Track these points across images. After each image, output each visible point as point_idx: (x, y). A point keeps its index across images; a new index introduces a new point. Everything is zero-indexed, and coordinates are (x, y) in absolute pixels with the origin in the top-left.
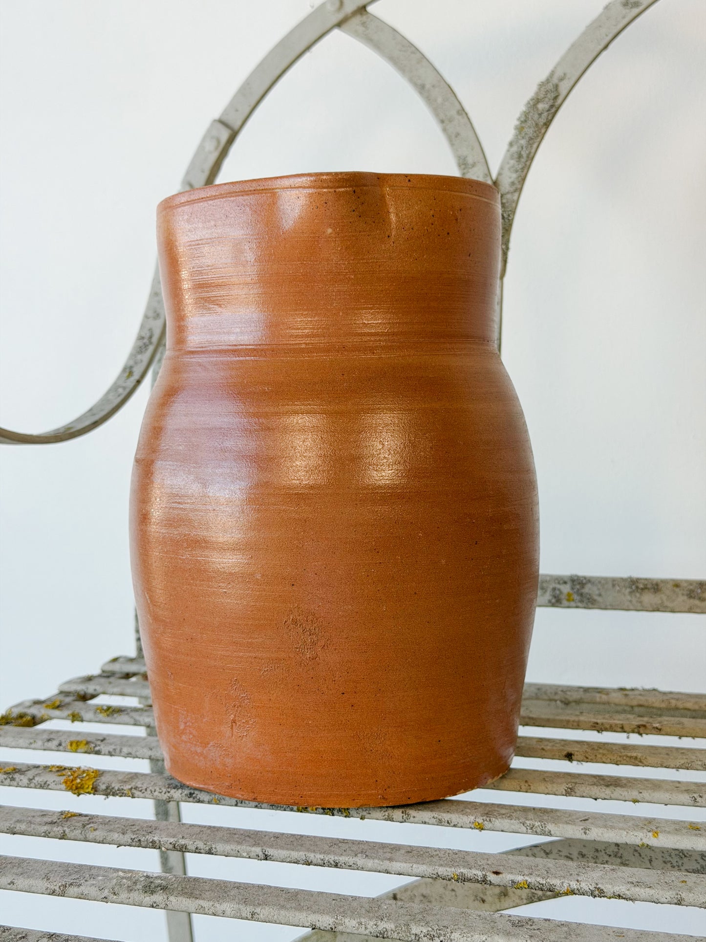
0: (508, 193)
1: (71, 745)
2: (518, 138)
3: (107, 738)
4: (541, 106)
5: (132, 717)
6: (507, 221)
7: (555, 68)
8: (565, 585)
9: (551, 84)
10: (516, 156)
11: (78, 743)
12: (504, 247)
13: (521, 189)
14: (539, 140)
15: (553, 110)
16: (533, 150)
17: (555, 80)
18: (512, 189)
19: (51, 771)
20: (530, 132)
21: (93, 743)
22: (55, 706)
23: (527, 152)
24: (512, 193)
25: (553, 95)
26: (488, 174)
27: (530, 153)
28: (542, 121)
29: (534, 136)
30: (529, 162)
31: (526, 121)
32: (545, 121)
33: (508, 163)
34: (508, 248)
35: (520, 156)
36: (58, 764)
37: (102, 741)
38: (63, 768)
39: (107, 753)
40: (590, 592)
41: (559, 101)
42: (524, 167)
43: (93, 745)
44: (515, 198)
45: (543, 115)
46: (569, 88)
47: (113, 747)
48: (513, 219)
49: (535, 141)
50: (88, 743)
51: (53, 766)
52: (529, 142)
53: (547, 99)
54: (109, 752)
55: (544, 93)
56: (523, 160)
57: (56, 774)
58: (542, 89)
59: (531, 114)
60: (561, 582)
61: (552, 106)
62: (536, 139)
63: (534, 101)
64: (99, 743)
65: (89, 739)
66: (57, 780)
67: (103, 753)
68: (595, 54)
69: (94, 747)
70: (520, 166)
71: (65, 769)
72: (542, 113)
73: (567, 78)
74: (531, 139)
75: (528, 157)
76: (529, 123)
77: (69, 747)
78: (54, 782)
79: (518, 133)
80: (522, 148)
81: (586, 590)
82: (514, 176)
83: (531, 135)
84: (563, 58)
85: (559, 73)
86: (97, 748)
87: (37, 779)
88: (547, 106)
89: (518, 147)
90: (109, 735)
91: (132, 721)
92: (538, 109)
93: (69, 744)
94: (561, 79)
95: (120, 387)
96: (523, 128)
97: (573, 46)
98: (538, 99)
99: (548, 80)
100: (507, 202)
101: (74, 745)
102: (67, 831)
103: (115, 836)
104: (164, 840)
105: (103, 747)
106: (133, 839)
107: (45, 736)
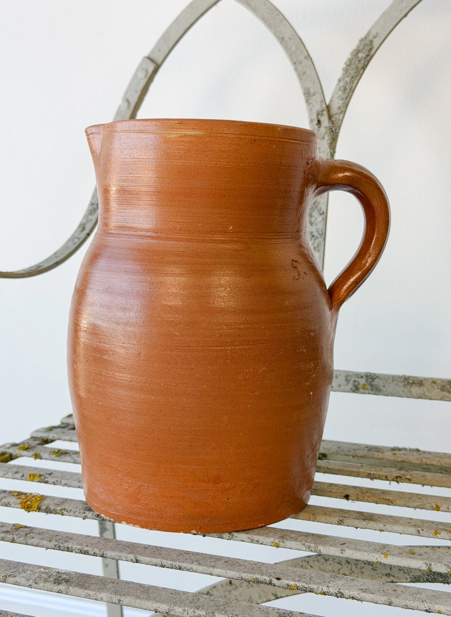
0: (336, 114)
1: (30, 477)
2: (344, 77)
3: (53, 473)
4: (360, 55)
5: (72, 458)
6: (334, 133)
7: (371, 29)
8: (361, 379)
9: (368, 40)
10: (342, 89)
11: (34, 476)
12: (332, 151)
13: (345, 112)
14: (358, 78)
15: (368, 58)
16: (354, 85)
17: (371, 38)
18: (339, 112)
19: (13, 495)
20: (352, 72)
21: (43, 476)
22: (26, 447)
23: (350, 86)
24: (339, 114)
25: (369, 48)
26: (324, 101)
27: (352, 87)
28: (360, 66)
29: (355, 76)
30: (351, 93)
31: (350, 65)
32: (362, 66)
33: (337, 94)
34: (334, 152)
35: (345, 89)
36: (18, 490)
37: (49, 475)
38: (21, 493)
39: (52, 483)
40: (378, 384)
41: (373, 52)
42: (347, 97)
43: (43, 477)
44: (341, 117)
45: (361, 61)
46: (379, 43)
47: (56, 479)
48: (339, 132)
49: (356, 79)
50: (40, 476)
51: (15, 492)
52: (351, 79)
53: (364, 51)
54: (53, 482)
55: (363, 46)
56: (347, 92)
57: (16, 497)
58: (362, 43)
59: (354, 60)
60: (359, 377)
61: (368, 55)
62: (356, 78)
63: (356, 51)
64: (47, 476)
65: (41, 473)
66: (16, 502)
67: (50, 483)
68: (398, 20)
69: (44, 479)
70: (345, 96)
71: (22, 494)
72: (361, 60)
73: (378, 36)
74: (353, 77)
75: (350, 89)
76: (352, 66)
77: (28, 478)
78: (14, 502)
79: (344, 73)
80: (347, 83)
81: (376, 382)
82: (341, 102)
83: (353, 75)
84: (377, 23)
85: (374, 33)
86: (46, 480)
87: (3, 500)
88: (364, 55)
89: (344, 83)
90: (55, 471)
91: (73, 461)
92: (358, 57)
93: (29, 476)
94: (375, 37)
95: (76, 238)
96: (348, 69)
97: (384, 14)
98: (359, 50)
99: (366, 38)
100: (335, 120)
101: (32, 477)
102: (15, 538)
103: (45, 542)
104: (75, 546)
105: (50, 479)
106: (55, 545)
107: (14, 470)
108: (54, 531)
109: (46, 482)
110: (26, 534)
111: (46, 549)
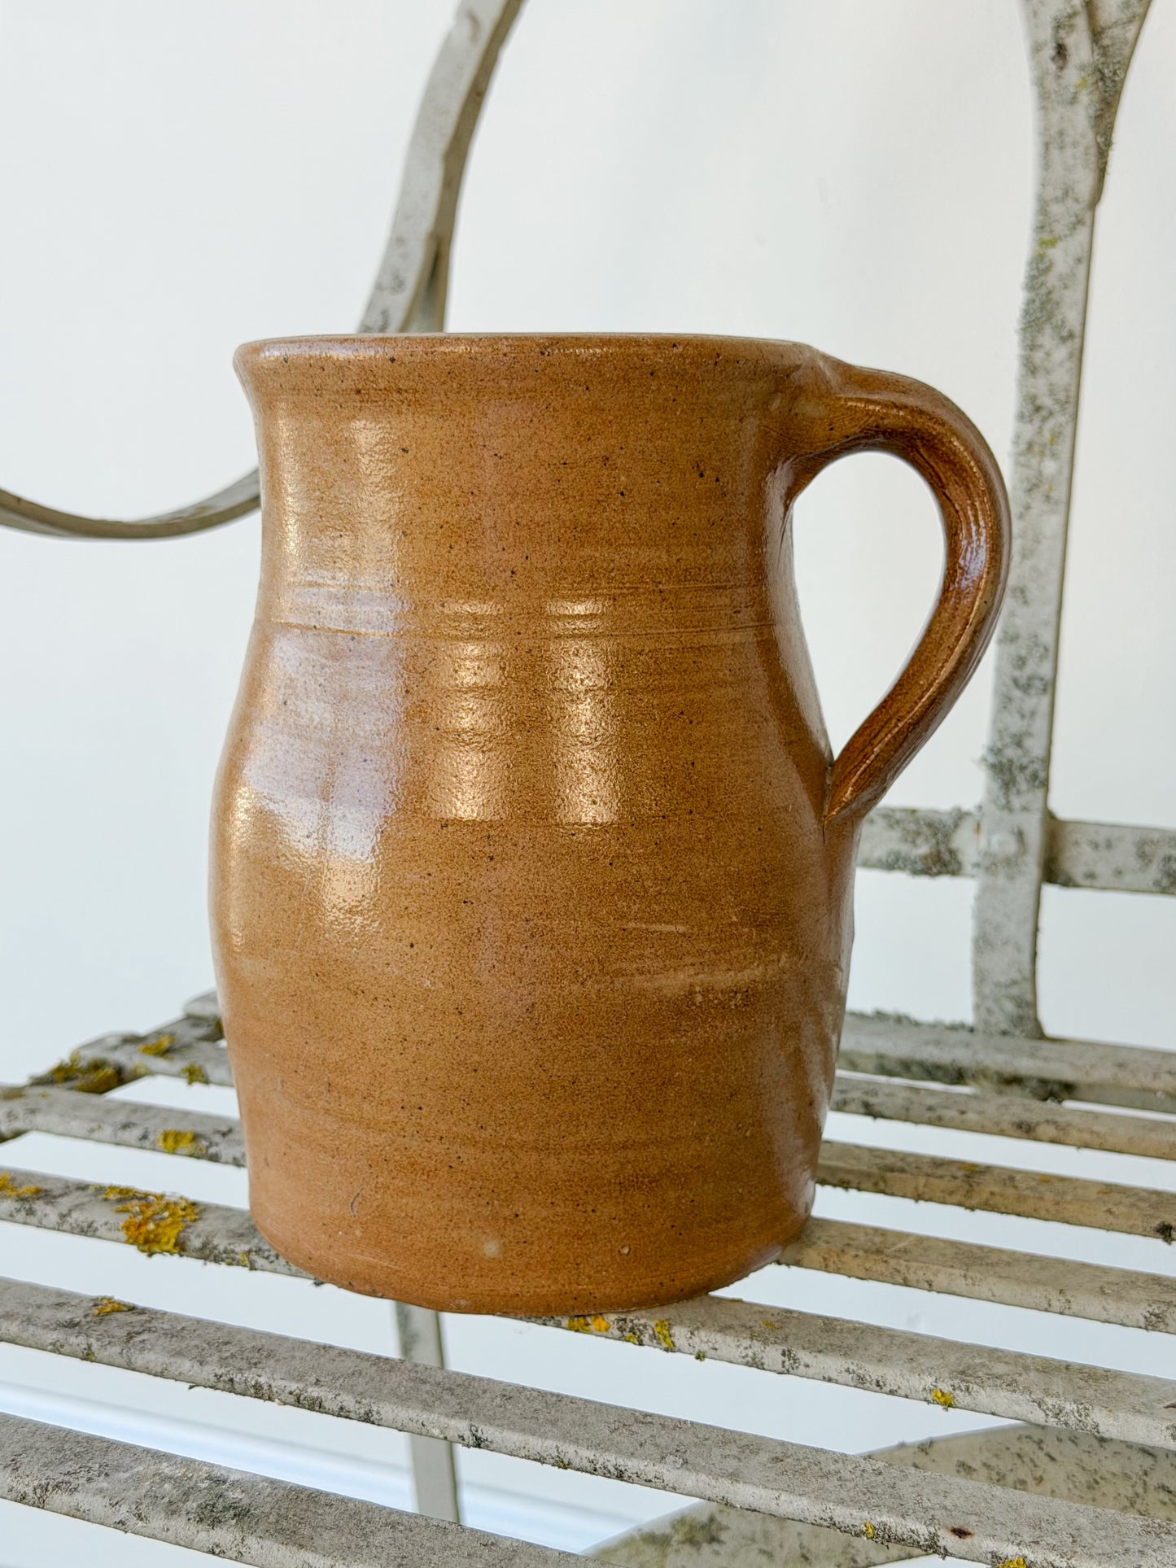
101: (171, 1140)
102: (95, 1346)
103: (186, 1365)
104: (278, 1384)
105: (225, 1149)
106: (218, 1377)
107: (121, 1118)
108: (219, 1327)
109: (214, 1158)
110: (128, 1334)
111: (191, 1388)
